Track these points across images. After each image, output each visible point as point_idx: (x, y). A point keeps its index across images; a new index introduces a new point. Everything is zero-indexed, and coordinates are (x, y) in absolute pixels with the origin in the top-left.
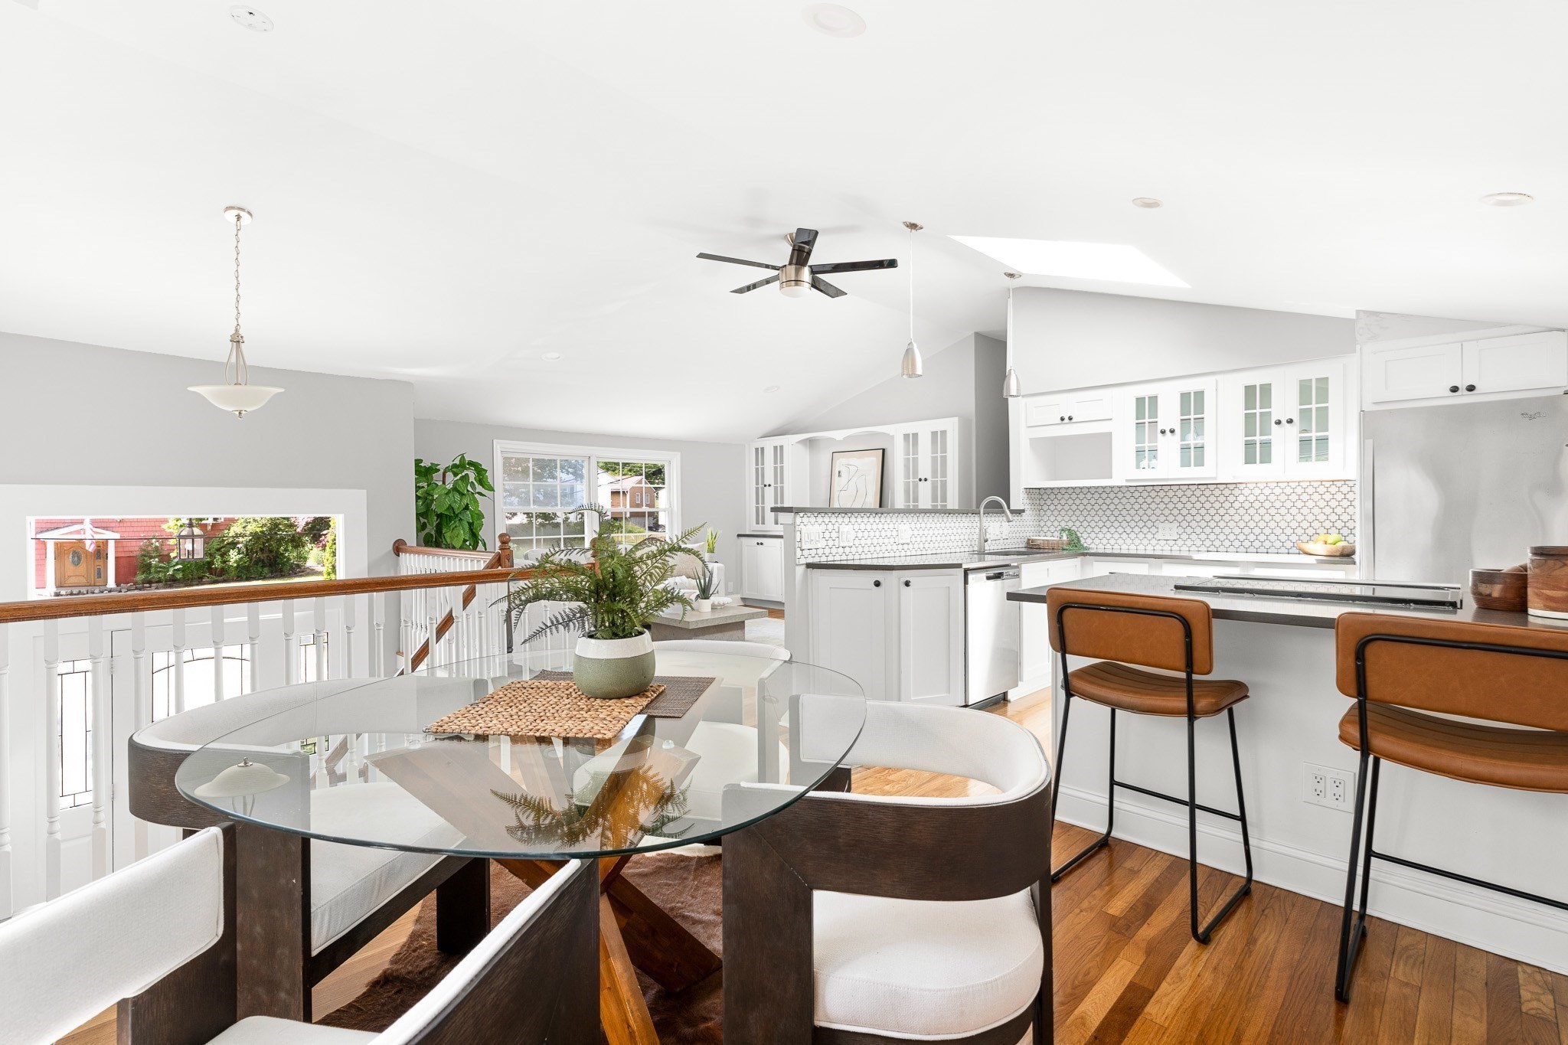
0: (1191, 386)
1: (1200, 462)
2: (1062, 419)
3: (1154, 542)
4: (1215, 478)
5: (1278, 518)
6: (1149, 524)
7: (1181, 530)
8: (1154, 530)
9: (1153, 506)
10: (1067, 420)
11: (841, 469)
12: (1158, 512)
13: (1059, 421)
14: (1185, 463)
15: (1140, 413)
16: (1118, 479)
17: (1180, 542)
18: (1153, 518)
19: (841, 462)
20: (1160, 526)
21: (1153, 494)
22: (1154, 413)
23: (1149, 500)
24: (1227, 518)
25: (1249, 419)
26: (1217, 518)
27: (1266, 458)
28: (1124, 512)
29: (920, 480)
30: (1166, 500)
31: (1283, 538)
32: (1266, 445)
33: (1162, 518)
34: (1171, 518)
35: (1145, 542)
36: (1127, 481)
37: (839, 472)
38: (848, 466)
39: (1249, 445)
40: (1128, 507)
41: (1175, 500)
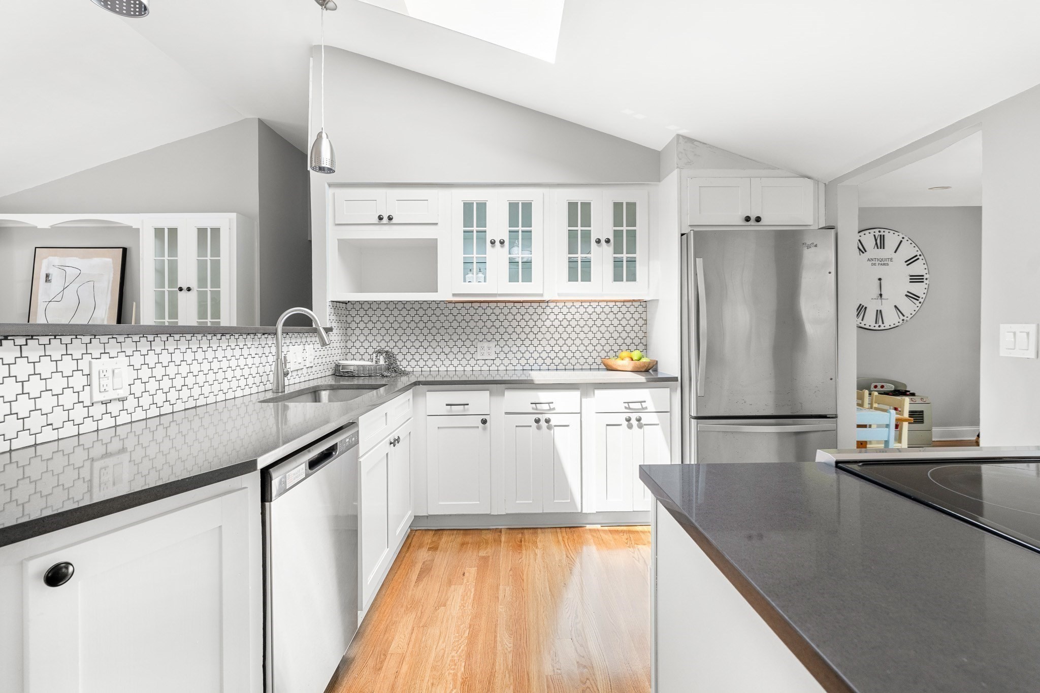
0: (520, 195)
1: (528, 278)
2: (380, 218)
3: (472, 362)
4: (542, 295)
5: (582, 336)
6: (468, 343)
7: (498, 349)
8: (472, 350)
9: (472, 324)
10: (385, 220)
11: (50, 271)
12: (476, 330)
13: (376, 220)
14: (513, 278)
15: (467, 221)
16: (443, 294)
17: (498, 362)
18: (472, 337)
19: (48, 263)
20: (479, 345)
21: (472, 311)
22: (482, 221)
23: (468, 318)
24: (540, 336)
25: (572, 235)
26: (531, 336)
27: (587, 277)
28: (442, 331)
29: (181, 289)
30: (485, 318)
31: (586, 354)
32: (587, 263)
33: (481, 337)
34: (489, 337)
35: (464, 362)
36: (454, 295)
37: (47, 276)
38: (62, 267)
39: (572, 262)
40: (447, 324)
41: (493, 317)
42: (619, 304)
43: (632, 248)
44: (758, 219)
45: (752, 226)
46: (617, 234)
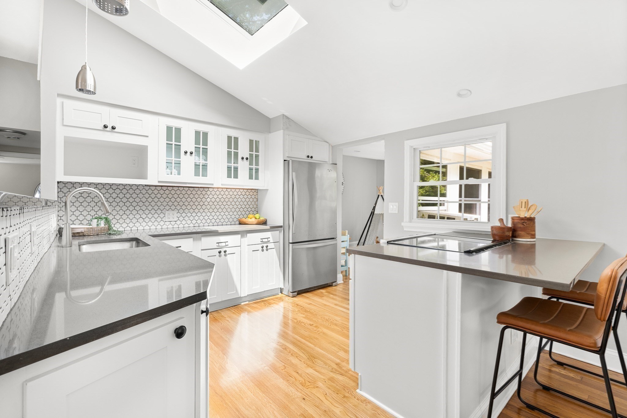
0: (202, 128)
1: (205, 175)
2: (105, 127)
3: (162, 223)
6: (159, 212)
7: (179, 215)
8: (162, 215)
9: (162, 200)
10: (109, 128)
12: (165, 204)
13: (101, 127)
14: (197, 174)
15: (169, 138)
16: (152, 179)
17: (178, 222)
18: (162, 208)
20: (167, 213)
21: (162, 192)
22: (178, 139)
23: (159, 196)
24: (204, 207)
25: (229, 153)
26: (199, 207)
27: (236, 176)
28: (141, 204)
30: (170, 196)
31: (229, 217)
32: (236, 169)
33: (168, 208)
34: (173, 207)
35: (156, 223)
36: (159, 182)
39: (229, 168)
40: (144, 200)
41: (176, 196)
42: (245, 191)
43: (257, 164)
44: (312, 157)
45: (309, 160)
46: (251, 155)
